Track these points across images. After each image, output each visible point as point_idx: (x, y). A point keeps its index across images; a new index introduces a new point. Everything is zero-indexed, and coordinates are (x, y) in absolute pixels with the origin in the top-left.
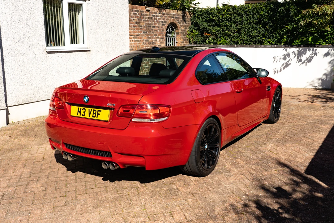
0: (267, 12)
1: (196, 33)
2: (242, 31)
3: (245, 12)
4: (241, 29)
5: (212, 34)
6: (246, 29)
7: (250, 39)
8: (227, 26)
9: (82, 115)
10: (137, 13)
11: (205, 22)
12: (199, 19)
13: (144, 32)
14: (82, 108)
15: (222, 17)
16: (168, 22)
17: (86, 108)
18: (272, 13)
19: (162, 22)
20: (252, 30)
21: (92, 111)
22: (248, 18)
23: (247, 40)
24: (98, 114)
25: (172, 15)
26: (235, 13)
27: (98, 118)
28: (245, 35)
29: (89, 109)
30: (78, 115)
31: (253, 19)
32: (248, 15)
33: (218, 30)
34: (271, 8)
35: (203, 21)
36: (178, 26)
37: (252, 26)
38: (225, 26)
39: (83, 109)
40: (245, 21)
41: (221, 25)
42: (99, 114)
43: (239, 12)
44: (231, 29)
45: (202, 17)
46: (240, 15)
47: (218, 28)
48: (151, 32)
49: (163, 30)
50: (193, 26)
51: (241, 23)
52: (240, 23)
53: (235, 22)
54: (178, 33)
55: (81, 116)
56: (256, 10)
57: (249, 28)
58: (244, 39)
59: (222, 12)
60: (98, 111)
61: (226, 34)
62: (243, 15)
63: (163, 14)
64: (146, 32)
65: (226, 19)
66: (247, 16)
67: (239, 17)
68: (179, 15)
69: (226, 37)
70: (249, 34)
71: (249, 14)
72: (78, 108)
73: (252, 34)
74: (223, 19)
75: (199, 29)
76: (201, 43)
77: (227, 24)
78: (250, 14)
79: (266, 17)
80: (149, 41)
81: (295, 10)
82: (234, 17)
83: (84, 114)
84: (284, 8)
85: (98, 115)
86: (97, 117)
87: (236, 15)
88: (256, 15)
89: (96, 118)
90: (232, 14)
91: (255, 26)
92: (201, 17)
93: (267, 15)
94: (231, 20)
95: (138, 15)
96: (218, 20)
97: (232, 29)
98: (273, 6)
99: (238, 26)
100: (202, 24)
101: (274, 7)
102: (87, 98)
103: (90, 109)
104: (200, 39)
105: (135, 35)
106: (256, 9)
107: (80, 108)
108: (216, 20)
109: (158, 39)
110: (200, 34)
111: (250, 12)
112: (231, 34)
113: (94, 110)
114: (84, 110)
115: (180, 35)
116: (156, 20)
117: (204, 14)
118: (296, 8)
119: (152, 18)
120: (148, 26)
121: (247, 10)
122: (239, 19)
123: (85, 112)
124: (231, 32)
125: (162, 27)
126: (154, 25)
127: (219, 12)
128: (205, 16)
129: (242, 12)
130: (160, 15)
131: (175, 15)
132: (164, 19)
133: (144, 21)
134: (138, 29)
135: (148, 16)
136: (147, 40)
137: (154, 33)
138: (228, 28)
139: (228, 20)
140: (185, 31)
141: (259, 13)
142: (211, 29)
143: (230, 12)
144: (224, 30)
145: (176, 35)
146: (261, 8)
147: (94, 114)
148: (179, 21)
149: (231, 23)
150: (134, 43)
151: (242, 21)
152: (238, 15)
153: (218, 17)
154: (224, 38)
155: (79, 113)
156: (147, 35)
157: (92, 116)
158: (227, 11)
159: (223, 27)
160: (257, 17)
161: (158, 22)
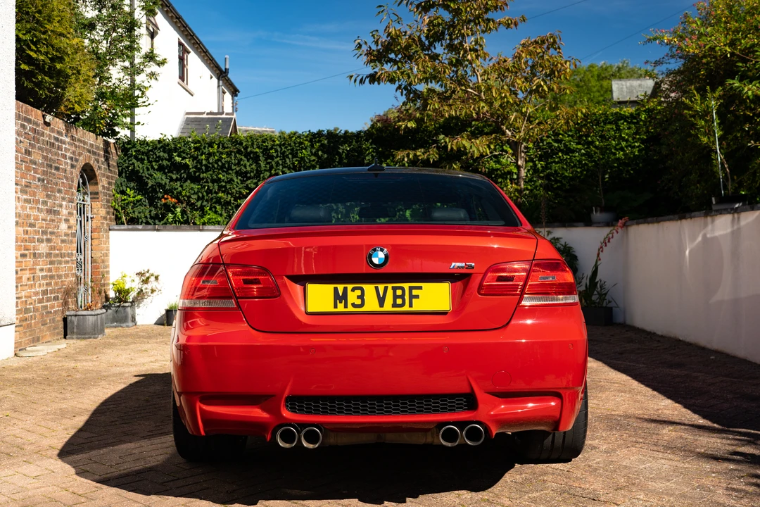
0: (316, 154)
1: (134, 197)
3: (266, 151)
5: (180, 201)
8: (219, 180)
9: (353, 305)
10: (29, 126)
11: (157, 170)
12: (143, 164)
13: (39, 180)
14: (350, 287)
15: (207, 159)
16: (82, 161)
17: (365, 287)
18: (326, 156)
19: (71, 159)
21: (390, 292)
22: (273, 163)
24: (412, 297)
25: (85, 143)
26: (239, 152)
27: (415, 309)
29: (377, 289)
30: (336, 306)
31: (284, 167)
32: (272, 157)
33: (196, 190)
34: (322, 145)
35: (152, 167)
36: (97, 174)
38: (213, 181)
39: (353, 290)
40: (265, 170)
41: (203, 179)
42: (417, 297)
43: (249, 150)
44: (230, 188)
45: (148, 159)
46: (251, 158)
47: (196, 187)
48: (51, 181)
49: (72, 182)
50: (123, 179)
51: (255, 175)
52: (252, 174)
53: (238, 173)
54: (97, 193)
55: (350, 309)
56: (289, 148)
59: (204, 148)
60: (411, 289)
61: (218, 201)
62: (259, 156)
63: (73, 140)
64: (43, 180)
65: (216, 166)
66: (269, 161)
67: (248, 161)
68: (98, 148)
69: (218, 207)
71: (275, 154)
72: (336, 289)
74: (210, 163)
75: (141, 187)
76: (150, 221)
77: (220, 176)
78: (277, 156)
79: (313, 163)
80: (49, 204)
81: (372, 151)
82: (236, 162)
83: (358, 302)
84: (349, 146)
85: (414, 300)
86: (411, 305)
87: (243, 158)
88: (289, 158)
89: (406, 308)
90: (233, 154)
92: (146, 158)
93: (314, 160)
94: (230, 168)
95: (30, 131)
96: (196, 167)
97: (234, 188)
98: (326, 142)
99: (249, 182)
100: (151, 175)
101: (328, 142)
103: (381, 287)
104: (145, 210)
105: (23, 184)
106: (290, 145)
107: (341, 288)
108: (191, 167)
109: (64, 203)
110: (144, 199)
111: (276, 151)
112: (232, 202)
113: (394, 289)
114: (358, 293)
115: (100, 199)
116: (60, 152)
117: (155, 151)
118: (374, 148)
119: (53, 145)
120: (47, 164)
121: (269, 147)
122: (248, 166)
123: (361, 297)
124: (229, 196)
125: (72, 173)
126: (57, 165)
127: (197, 149)
128: (159, 157)
129: (257, 150)
130: (68, 140)
131: (92, 145)
132: (74, 153)
133: (40, 149)
134: (28, 169)
135: (47, 139)
136: (45, 203)
137: (56, 184)
138: (222, 186)
139: (223, 166)
140: (108, 189)
141: (295, 155)
142: (176, 187)
143: (227, 148)
144: (212, 190)
145: (91, 198)
146: (301, 143)
147: (399, 297)
148: (98, 162)
149: (229, 174)
150: (22, 207)
151: (257, 170)
152: (246, 157)
153: (194, 158)
154: (213, 209)
155: (341, 302)
156: (45, 188)
157: (391, 306)
158: (218, 147)
159: (210, 184)
160: (293, 164)
161: (64, 156)
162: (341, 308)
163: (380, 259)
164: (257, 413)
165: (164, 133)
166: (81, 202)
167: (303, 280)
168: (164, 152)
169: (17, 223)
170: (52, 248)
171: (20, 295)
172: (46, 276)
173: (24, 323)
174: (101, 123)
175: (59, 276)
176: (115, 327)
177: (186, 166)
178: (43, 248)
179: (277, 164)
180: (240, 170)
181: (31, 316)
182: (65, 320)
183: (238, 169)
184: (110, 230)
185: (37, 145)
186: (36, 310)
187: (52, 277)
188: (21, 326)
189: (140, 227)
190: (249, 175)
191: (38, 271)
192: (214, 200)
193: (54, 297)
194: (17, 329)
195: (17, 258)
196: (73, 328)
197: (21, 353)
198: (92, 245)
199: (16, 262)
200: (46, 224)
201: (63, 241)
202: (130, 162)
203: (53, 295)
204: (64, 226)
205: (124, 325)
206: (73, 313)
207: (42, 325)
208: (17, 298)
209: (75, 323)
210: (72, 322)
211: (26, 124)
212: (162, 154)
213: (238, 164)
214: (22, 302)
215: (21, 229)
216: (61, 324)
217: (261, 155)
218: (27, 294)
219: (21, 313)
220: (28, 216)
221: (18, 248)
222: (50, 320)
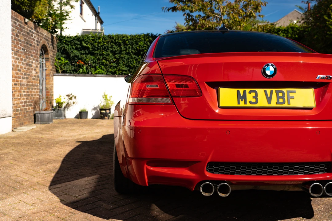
1: (65, 61)
2: (121, 61)
3: (124, 42)
4: (119, 59)
5: (86, 64)
6: (125, 59)
7: (129, 70)
8: (103, 54)
9: (250, 102)
10: (18, 23)
11: (75, 49)
12: (68, 46)
14: (248, 90)
15: (98, 45)
16: (42, 43)
17: (257, 90)
19: (37, 41)
20: (132, 60)
21: (274, 94)
22: (127, 47)
23: (126, 71)
25: (43, 35)
26: (112, 42)
27: (292, 105)
28: (124, 64)
29: (265, 92)
30: (239, 103)
31: (132, 49)
32: (127, 45)
33: (93, 59)
34: (149, 40)
35: (73, 48)
36: (48, 50)
37: (131, 56)
38: (100, 55)
39: (250, 92)
40: (124, 50)
41: (96, 53)
42: (293, 98)
43: (117, 41)
44: (108, 58)
45: (71, 44)
46: (117, 45)
47: (93, 57)
48: (28, 50)
49: (38, 52)
50: (59, 53)
51: (119, 52)
53: (112, 52)
54: (48, 59)
55: (249, 105)
56: (135, 40)
57: (128, 59)
58: (123, 69)
59: (96, 40)
60: (288, 92)
61: (103, 64)
62: (121, 44)
63: (38, 33)
64: (24, 50)
65: (102, 48)
66: (126, 46)
67: (116, 46)
68: (48, 38)
69: (103, 67)
70: (128, 64)
71: (128, 43)
72: (238, 92)
73: (132, 64)
74: (99, 47)
75: (68, 57)
76: (72, 72)
77: (104, 52)
78: (129, 44)
80: (27, 61)
82: (111, 46)
83: (254, 100)
85: (291, 100)
86: (289, 103)
87: (114, 44)
88: (134, 45)
89: (286, 105)
90: (109, 43)
91: (134, 56)
92: (70, 44)
94: (108, 49)
95: (18, 25)
96: (92, 48)
97: (109, 58)
99: (116, 55)
100: (72, 52)
102: (272, 69)
103: (269, 91)
104: (69, 67)
105: (15, 50)
106: (135, 39)
107: (242, 91)
108: (90, 48)
109: (34, 61)
110: (69, 62)
111: (129, 42)
112: (109, 64)
113: (277, 92)
114: (253, 94)
115: (49, 61)
116: (32, 37)
117: (74, 41)
119: (29, 34)
120: (26, 42)
121: (126, 40)
122: (116, 48)
123: (256, 97)
124: (108, 62)
125: (37, 48)
126: (30, 43)
127: (93, 40)
128: (76, 43)
129: (120, 41)
130: (35, 32)
131: (46, 36)
132: (38, 38)
133: (23, 34)
134: (17, 43)
135: (26, 30)
136: (25, 60)
137: (30, 52)
138: (104, 57)
139: (105, 48)
140: (53, 57)
141: (137, 44)
142: (84, 57)
143: (107, 40)
144: (99, 59)
145: (46, 61)
146: (140, 39)
147: (281, 97)
148: (49, 44)
149: (107, 52)
150: (15, 61)
151: (120, 50)
152: (115, 44)
153: (92, 44)
154: (100, 67)
155: (242, 100)
156: (25, 54)
157: (275, 103)
158: (103, 40)
159: (99, 56)
160: (136, 48)
161: (34, 40)
162: (242, 104)
163: (271, 72)
164: (186, 173)
165: (78, 33)
166: (41, 62)
167: (217, 85)
168: (78, 41)
169: (13, 69)
170: (29, 82)
171: (14, 103)
172: (26, 95)
173: (16, 116)
174: (50, 26)
175: (32, 95)
176: (57, 119)
177: (88, 48)
178: (24, 82)
179: (129, 48)
180: (112, 50)
181: (19, 113)
182: (35, 115)
183: (111, 49)
184: (54, 75)
185: (22, 33)
186: (21, 110)
187: (29, 95)
188: (15, 117)
189: (68, 74)
190: (116, 52)
191: (22, 92)
192: (101, 63)
193: (30, 105)
194: (13, 119)
195: (13, 85)
196: (39, 119)
197: (15, 130)
198: (46, 82)
199: (13, 87)
200: (26, 71)
201: (34, 79)
202: (63, 46)
203: (29, 104)
204: (34, 72)
205: (61, 118)
206: (38, 112)
207: (25, 117)
208: (13, 104)
209: (40, 117)
210: (38, 116)
211: (16, 22)
212: (77, 42)
213: (112, 47)
214: (15, 106)
215: (14, 72)
216: (33, 117)
217: (122, 43)
218: (18, 103)
219: (15, 112)
220: (18, 66)
221: (13, 81)
222: (28, 115)
